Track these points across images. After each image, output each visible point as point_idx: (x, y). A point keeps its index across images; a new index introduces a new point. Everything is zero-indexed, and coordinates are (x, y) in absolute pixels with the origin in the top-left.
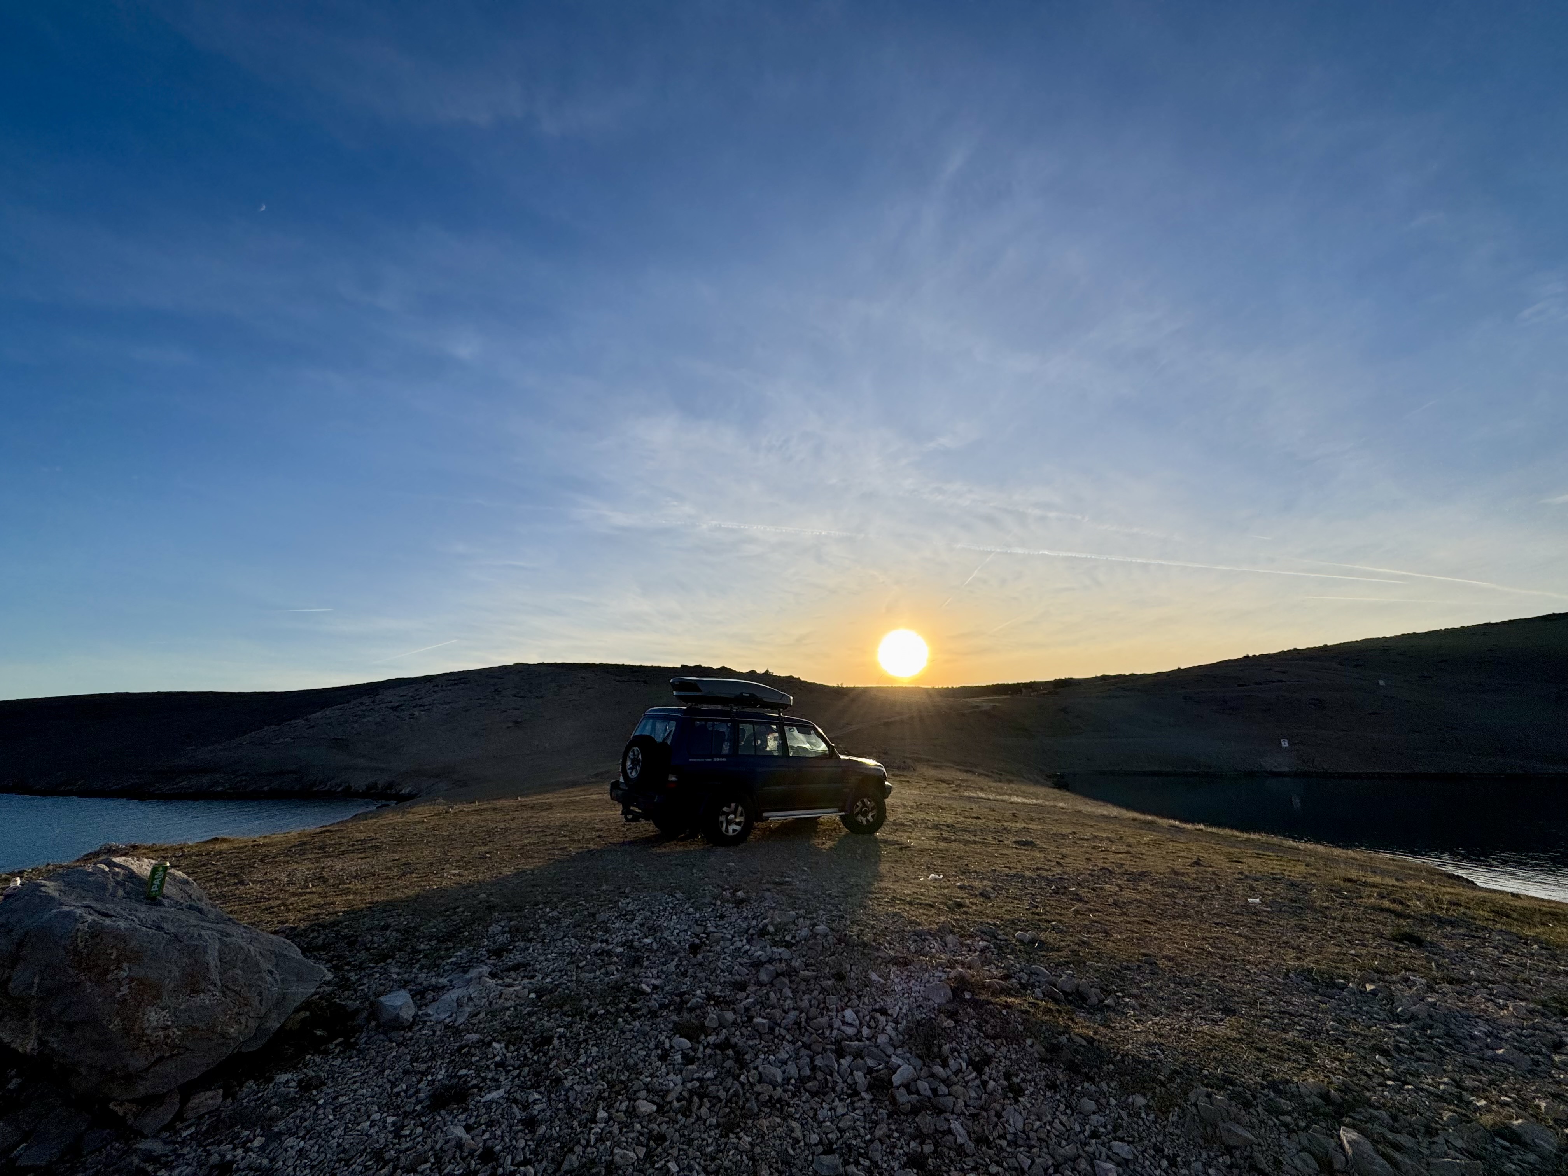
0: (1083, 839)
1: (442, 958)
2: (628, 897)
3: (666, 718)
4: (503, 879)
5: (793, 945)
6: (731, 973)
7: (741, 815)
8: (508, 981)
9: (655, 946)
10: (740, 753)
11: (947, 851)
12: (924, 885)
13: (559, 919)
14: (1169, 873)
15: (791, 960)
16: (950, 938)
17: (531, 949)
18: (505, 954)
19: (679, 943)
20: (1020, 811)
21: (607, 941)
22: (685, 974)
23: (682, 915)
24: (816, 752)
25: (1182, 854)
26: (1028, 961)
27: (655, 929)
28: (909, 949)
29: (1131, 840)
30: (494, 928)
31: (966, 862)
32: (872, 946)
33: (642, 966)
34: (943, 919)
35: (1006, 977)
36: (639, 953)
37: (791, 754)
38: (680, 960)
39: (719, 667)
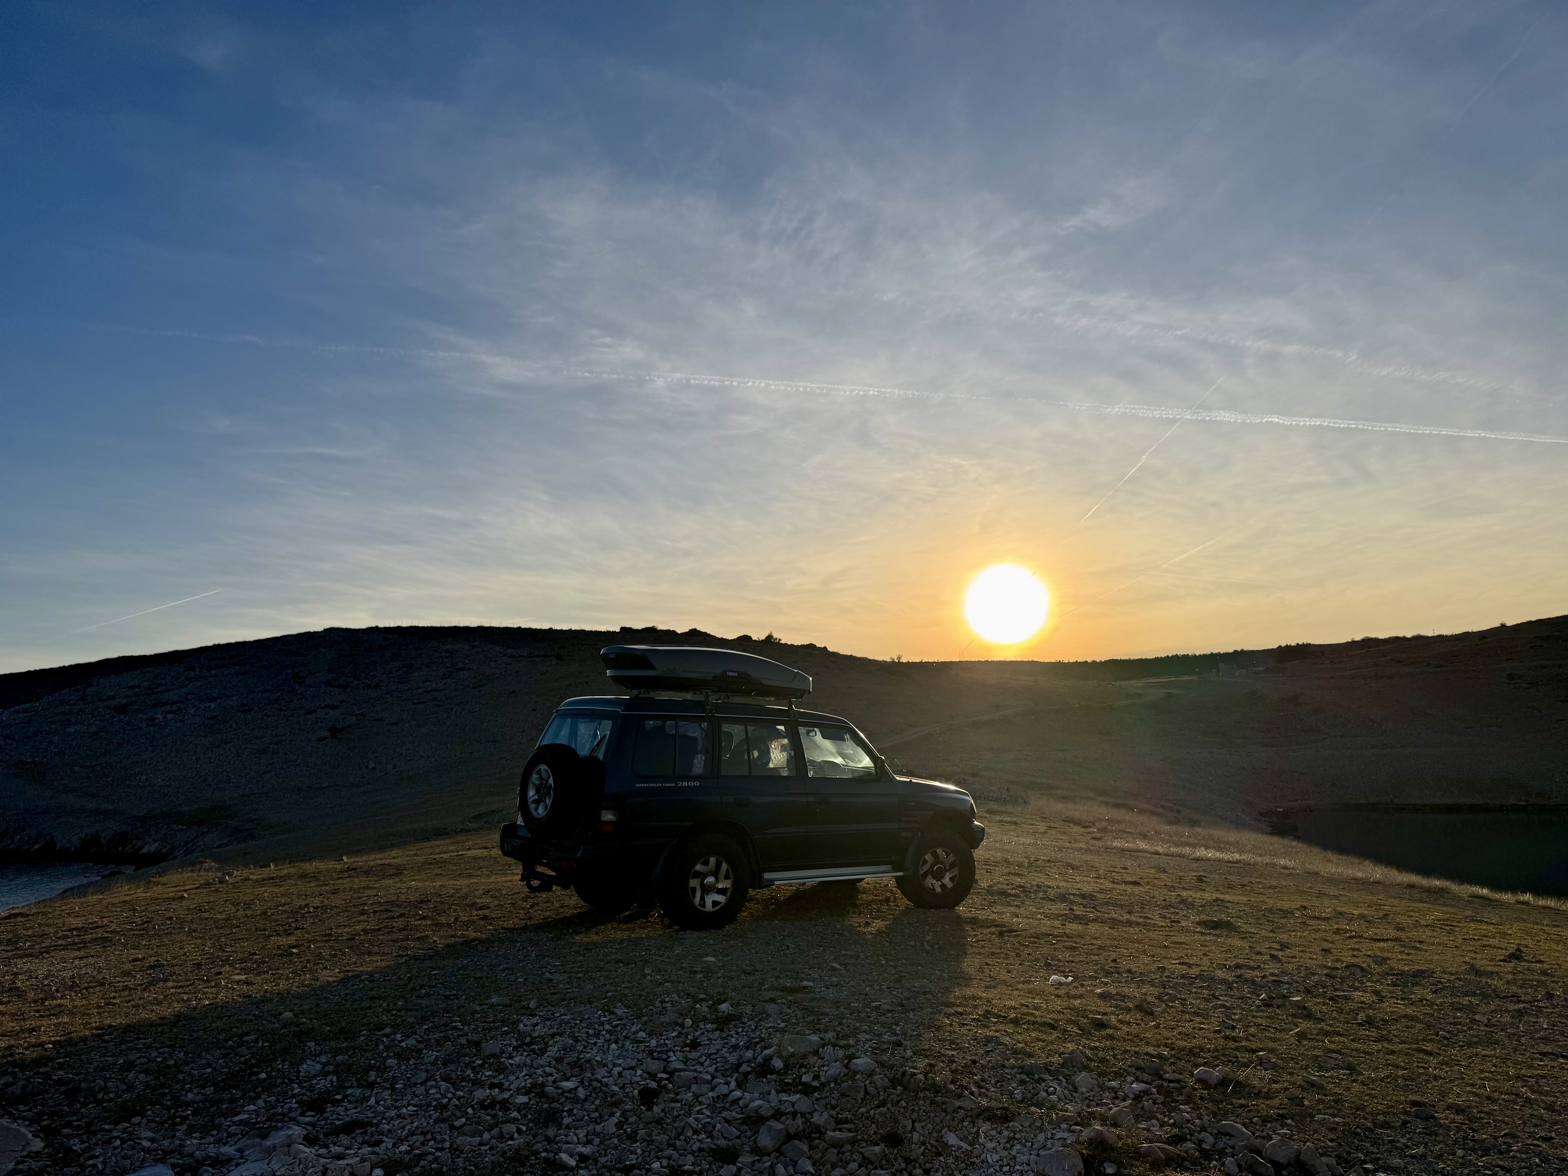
0: (1318, 919)
1: (225, 1116)
2: (533, 1015)
3: (594, 716)
4: (321, 988)
5: (815, 1089)
6: (710, 1136)
7: (727, 877)
8: (337, 1149)
9: (581, 1093)
10: (723, 773)
11: (1081, 937)
12: (1040, 993)
13: (419, 1051)
14: (1467, 972)
15: (811, 1113)
16: (1082, 1079)
17: (373, 1099)
18: (329, 1107)
19: (623, 1087)
20: (1211, 873)
21: (500, 1086)
22: (632, 1137)
23: (627, 1043)
24: (853, 771)
25: (1492, 942)
26: (1215, 1115)
27: (581, 1067)
28: (1011, 1094)
29: (1401, 919)
30: (309, 1067)
31: (1114, 955)
32: (948, 1091)
33: (559, 1126)
34: (1071, 1046)
35: (1176, 1140)
36: (554, 1105)
37: (811, 774)
38: (624, 1114)
39: (686, 629)
